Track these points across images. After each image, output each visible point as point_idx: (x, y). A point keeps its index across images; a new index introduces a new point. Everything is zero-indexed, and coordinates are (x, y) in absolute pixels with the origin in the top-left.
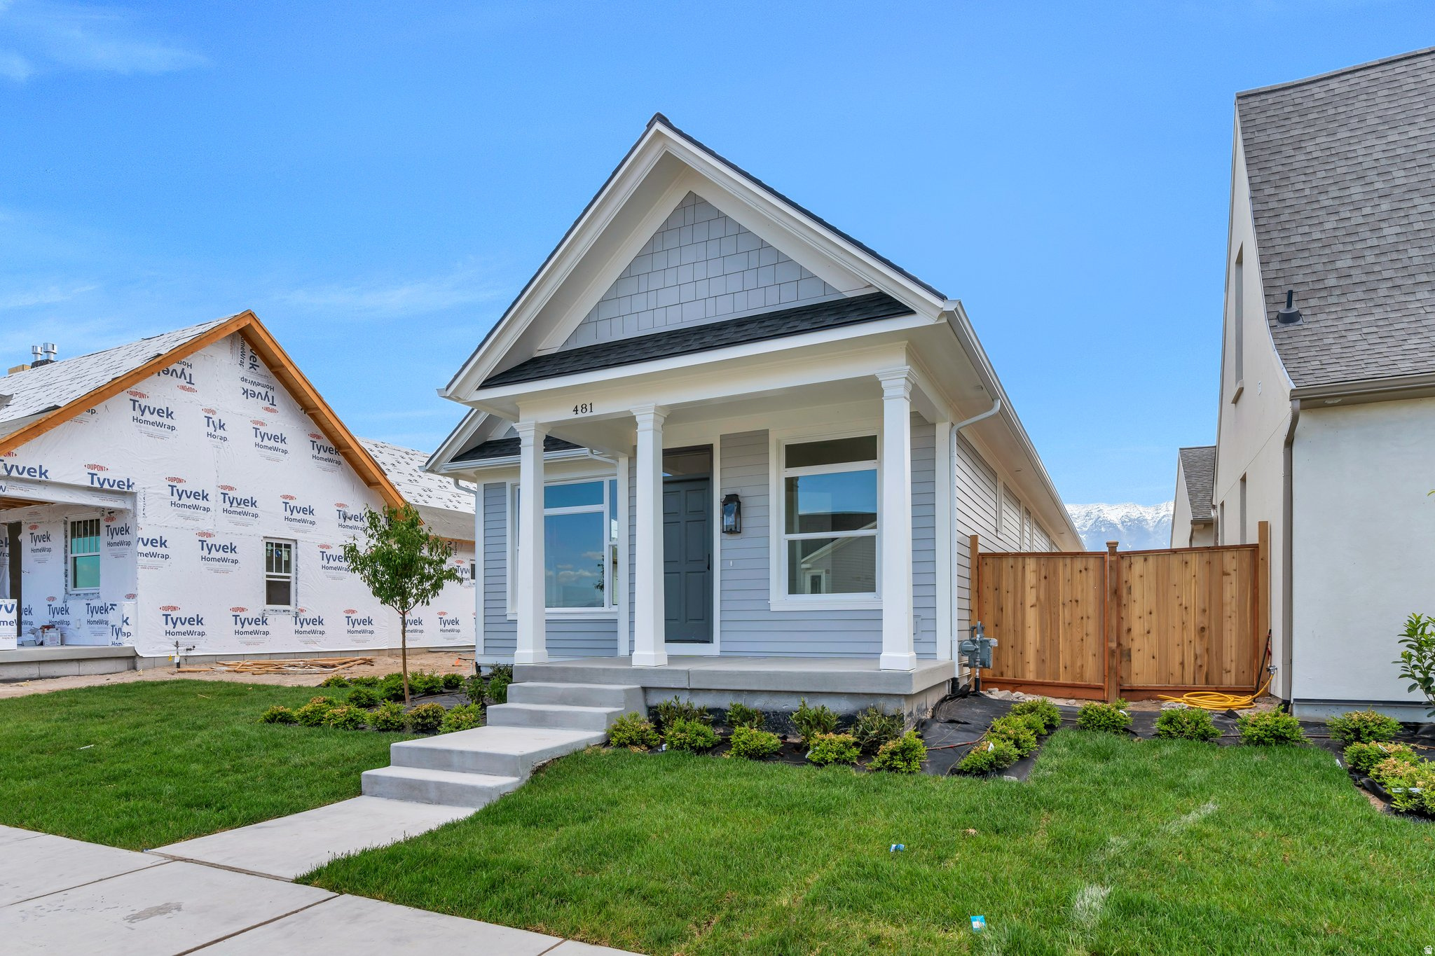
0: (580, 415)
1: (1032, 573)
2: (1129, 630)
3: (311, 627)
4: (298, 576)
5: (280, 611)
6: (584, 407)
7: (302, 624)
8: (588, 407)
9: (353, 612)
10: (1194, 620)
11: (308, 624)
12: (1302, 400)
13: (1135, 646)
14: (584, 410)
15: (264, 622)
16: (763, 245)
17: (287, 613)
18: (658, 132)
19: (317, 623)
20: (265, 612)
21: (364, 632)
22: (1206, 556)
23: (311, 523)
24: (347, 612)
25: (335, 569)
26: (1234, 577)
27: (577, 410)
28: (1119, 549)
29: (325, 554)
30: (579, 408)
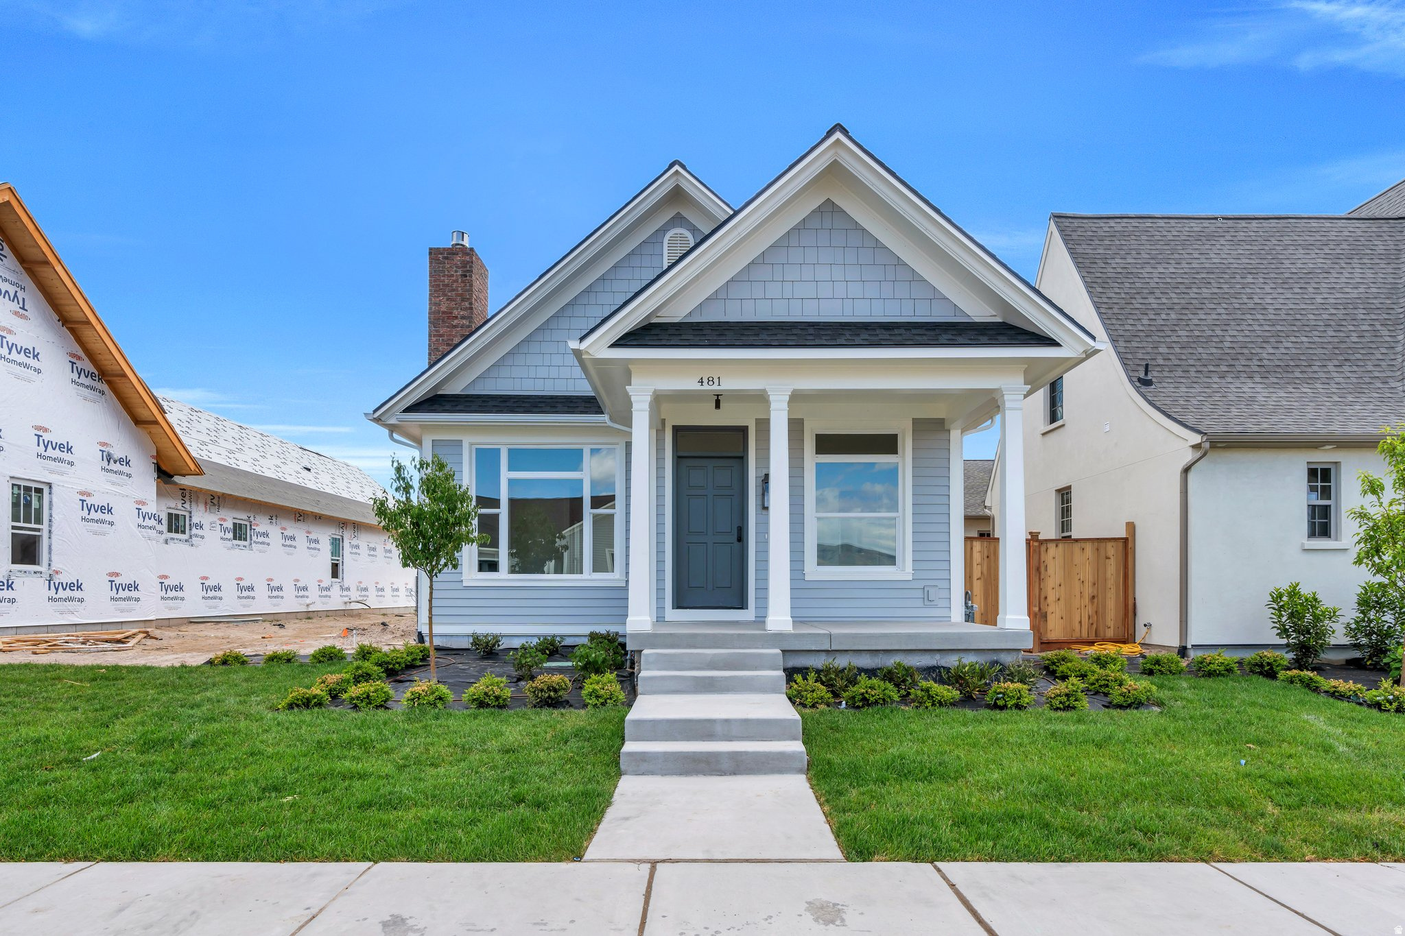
0: (706, 387)
1: (978, 554)
2: (1046, 598)
3: (68, 593)
4: (53, 529)
5: (30, 572)
6: (711, 380)
7: (57, 589)
8: (716, 381)
9: (117, 575)
10: (1088, 591)
11: (65, 589)
12: (1210, 442)
13: (1050, 610)
14: (711, 383)
15: (10, 586)
16: (900, 263)
17: (39, 575)
18: (838, 140)
19: (75, 588)
20: (11, 574)
21: (129, 599)
22: (1096, 544)
23: (68, 463)
24: (111, 574)
25: (97, 521)
26: (1112, 561)
27: (702, 382)
28: (1041, 537)
29: (85, 503)
30: (705, 381)
